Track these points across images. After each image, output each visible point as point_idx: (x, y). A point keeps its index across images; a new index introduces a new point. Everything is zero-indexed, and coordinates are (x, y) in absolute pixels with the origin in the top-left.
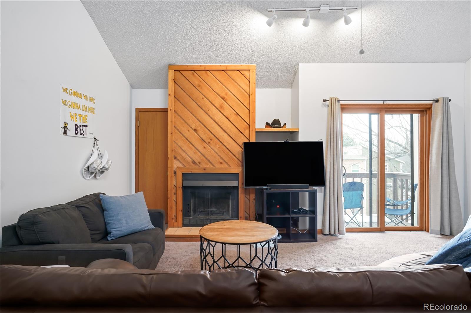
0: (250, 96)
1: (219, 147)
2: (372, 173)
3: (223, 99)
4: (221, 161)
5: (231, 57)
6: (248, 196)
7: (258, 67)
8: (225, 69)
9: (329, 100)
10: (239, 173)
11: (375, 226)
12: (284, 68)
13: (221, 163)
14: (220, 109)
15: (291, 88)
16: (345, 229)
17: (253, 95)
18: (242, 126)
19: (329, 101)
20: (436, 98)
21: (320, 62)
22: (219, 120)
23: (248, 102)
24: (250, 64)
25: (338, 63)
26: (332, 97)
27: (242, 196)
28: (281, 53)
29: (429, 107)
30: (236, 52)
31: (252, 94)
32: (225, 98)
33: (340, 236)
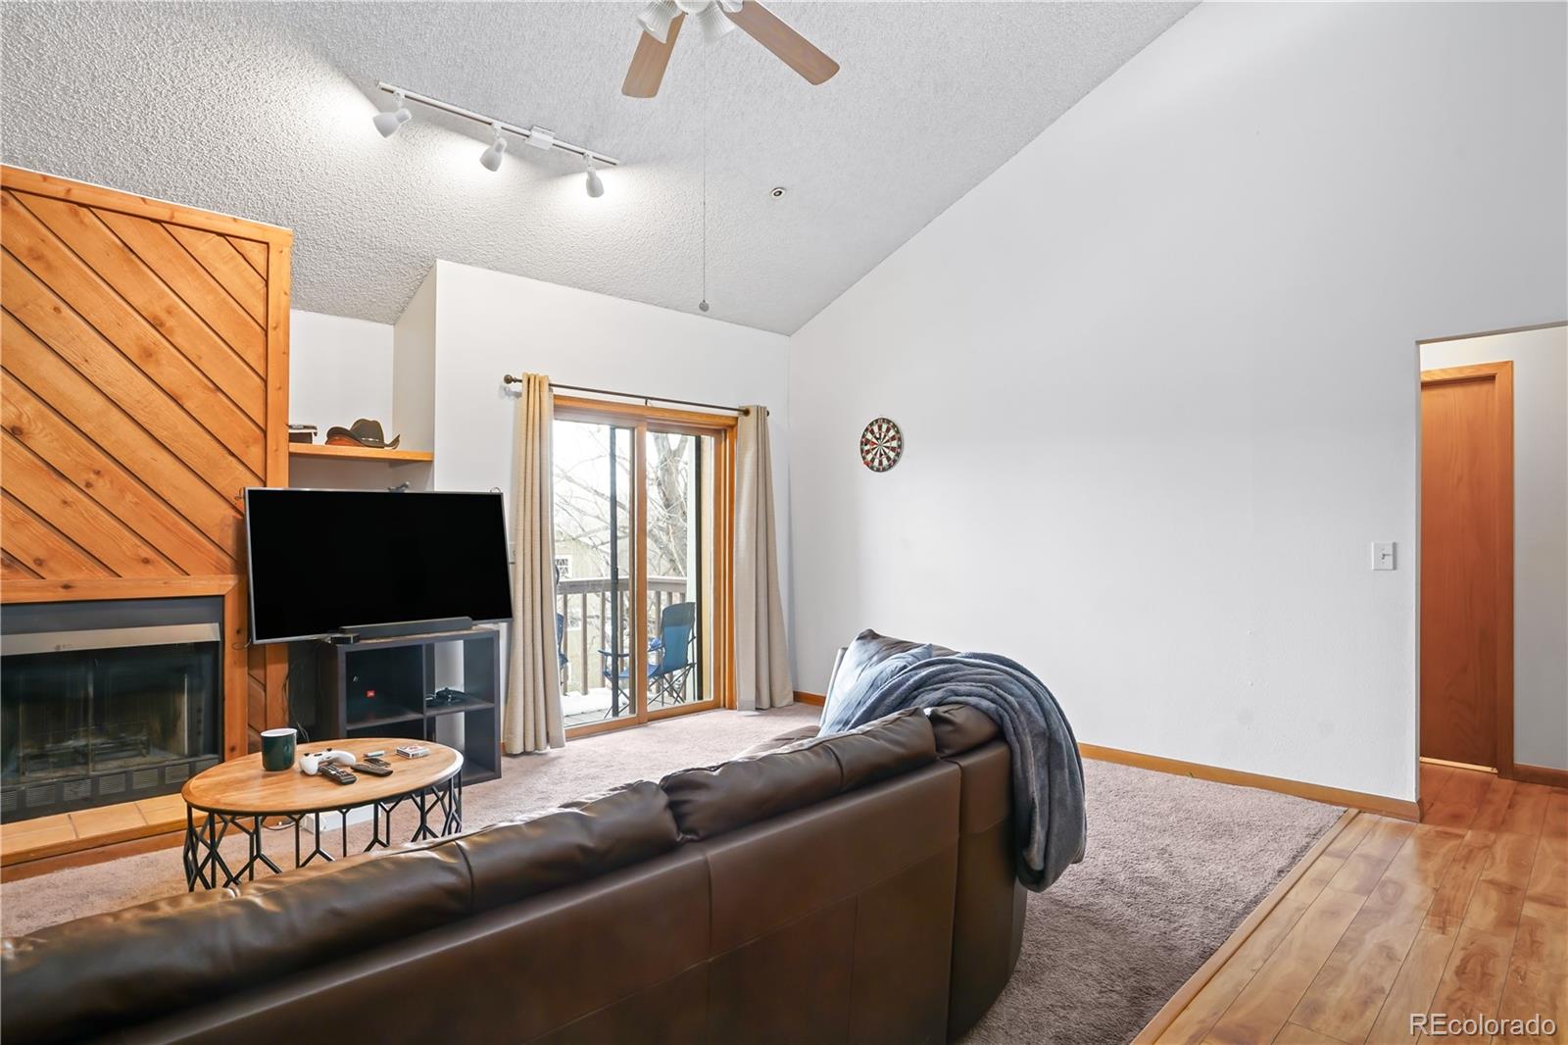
0: (268, 331)
1: (137, 503)
2: (617, 579)
3: (156, 325)
4: (147, 552)
5: (201, 183)
6: (258, 673)
7: (298, 239)
8: (167, 219)
9: (521, 378)
10: (223, 596)
11: (625, 714)
12: (388, 261)
13: (146, 561)
14: (140, 362)
15: (394, 324)
16: (564, 732)
17: (281, 331)
18: (237, 431)
19: (521, 381)
20: (744, 404)
21: (497, 269)
22: (139, 402)
23: (261, 350)
24: (270, 222)
25: (542, 280)
26: (529, 373)
27: (235, 678)
28: (387, 215)
29: (732, 423)
30: (226, 174)
31: (275, 328)
32: (162, 324)
33: (552, 752)
